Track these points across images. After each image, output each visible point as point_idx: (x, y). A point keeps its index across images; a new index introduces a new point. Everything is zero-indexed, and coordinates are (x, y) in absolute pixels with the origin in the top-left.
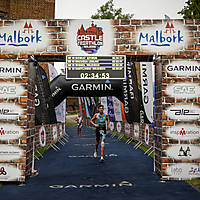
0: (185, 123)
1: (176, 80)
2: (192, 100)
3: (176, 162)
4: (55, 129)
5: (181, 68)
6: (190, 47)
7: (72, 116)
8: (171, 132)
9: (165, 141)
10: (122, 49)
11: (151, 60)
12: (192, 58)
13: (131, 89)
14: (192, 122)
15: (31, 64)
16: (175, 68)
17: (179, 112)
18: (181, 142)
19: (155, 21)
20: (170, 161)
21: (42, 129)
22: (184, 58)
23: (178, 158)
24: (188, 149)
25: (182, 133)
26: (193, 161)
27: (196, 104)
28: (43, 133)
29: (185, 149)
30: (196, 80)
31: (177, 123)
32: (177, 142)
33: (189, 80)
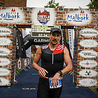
0: (89, 59)
1: (85, 38)
2: (92, 48)
3: (84, 78)
4: (25, 61)
6: (92, 22)
8: (82, 64)
9: (79, 68)
10: (59, 22)
11: (73, 28)
13: (63, 42)
14: (92, 59)
15: (15, 29)
16: (84, 32)
17: (86, 54)
18: (87, 68)
19: (75, 10)
20: (81, 77)
21: (19, 61)
22: (89, 27)
24: (90, 72)
25: (87, 64)
26: (92, 78)
27: (94, 50)
28: (19, 63)
29: (88, 72)
30: (94, 38)
31: (85, 59)
32: (84, 68)
33: (91, 38)
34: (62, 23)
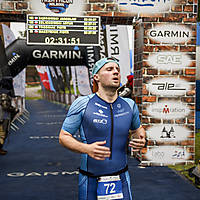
0: (170, 99)
1: (160, 48)
2: (177, 72)
3: (158, 144)
5: (167, 33)
6: (178, 8)
7: (33, 89)
8: (153, 110)
9: (145, 121)
10: (96, 8)
11: (130, 23)
12: (179, 21)
14: (177, 99)
16: (159, 33)
17: (162, 87)
18: (164, 122)
20: (151, 143)
22: (170, 21)
23: (160, 140)
24: (172, 130)
25: (166, 111)
26: (177, 144)
27: (182, 77)
30: (183, 48)
31: (160, 99)
32: (159, 121)
33: (175, 48)
34: (104, 10)
